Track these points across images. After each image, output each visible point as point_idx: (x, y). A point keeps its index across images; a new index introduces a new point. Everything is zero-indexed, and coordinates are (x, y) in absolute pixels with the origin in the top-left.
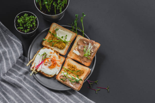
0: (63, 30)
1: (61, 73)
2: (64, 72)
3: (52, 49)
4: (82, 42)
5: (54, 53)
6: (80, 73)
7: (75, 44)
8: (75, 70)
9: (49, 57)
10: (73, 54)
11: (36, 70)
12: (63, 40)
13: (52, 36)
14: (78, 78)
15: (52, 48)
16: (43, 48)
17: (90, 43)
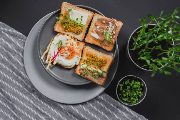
0: (77, 10)
1: (80, 66)
2: (83, 64)
3: (67, 35)
4: (100, 22)
5: (71, 40)
6: (102, 63)
7: (93, 25)
8: (96, 60)
9: (65, 45)
10: (91, 38)
11: (52, 63)
12: (78, 22)
13: (64, 19)
14: (101, 70)
15: (68, 33)
16: (57, 35)
17: (110, 23)
